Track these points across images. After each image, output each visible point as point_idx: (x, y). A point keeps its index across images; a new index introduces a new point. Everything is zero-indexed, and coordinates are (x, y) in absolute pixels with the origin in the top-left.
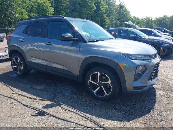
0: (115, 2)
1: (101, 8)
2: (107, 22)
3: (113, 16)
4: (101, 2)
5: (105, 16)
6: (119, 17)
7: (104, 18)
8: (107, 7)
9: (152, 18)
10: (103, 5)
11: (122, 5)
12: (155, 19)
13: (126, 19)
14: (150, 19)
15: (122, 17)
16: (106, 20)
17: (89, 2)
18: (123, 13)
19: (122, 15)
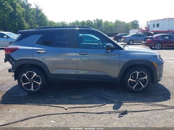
0: (31, 5)
1: (17, 11)
2: (26, 26)
3: (32, 20)
4: (16, 4)
5: (23, 19)
6: (37, 21)
7: (23, 22)
8: (23, 9)
9: (67, 23)
10: (18, 7)
11: (38, 9)
12: (69, 23)
13: (45, 22)
14: (65, 23)
15: (41, 21)
16: (24, 24)
17: (5, 3)
18: (41, 17)
19: (40, 19)
